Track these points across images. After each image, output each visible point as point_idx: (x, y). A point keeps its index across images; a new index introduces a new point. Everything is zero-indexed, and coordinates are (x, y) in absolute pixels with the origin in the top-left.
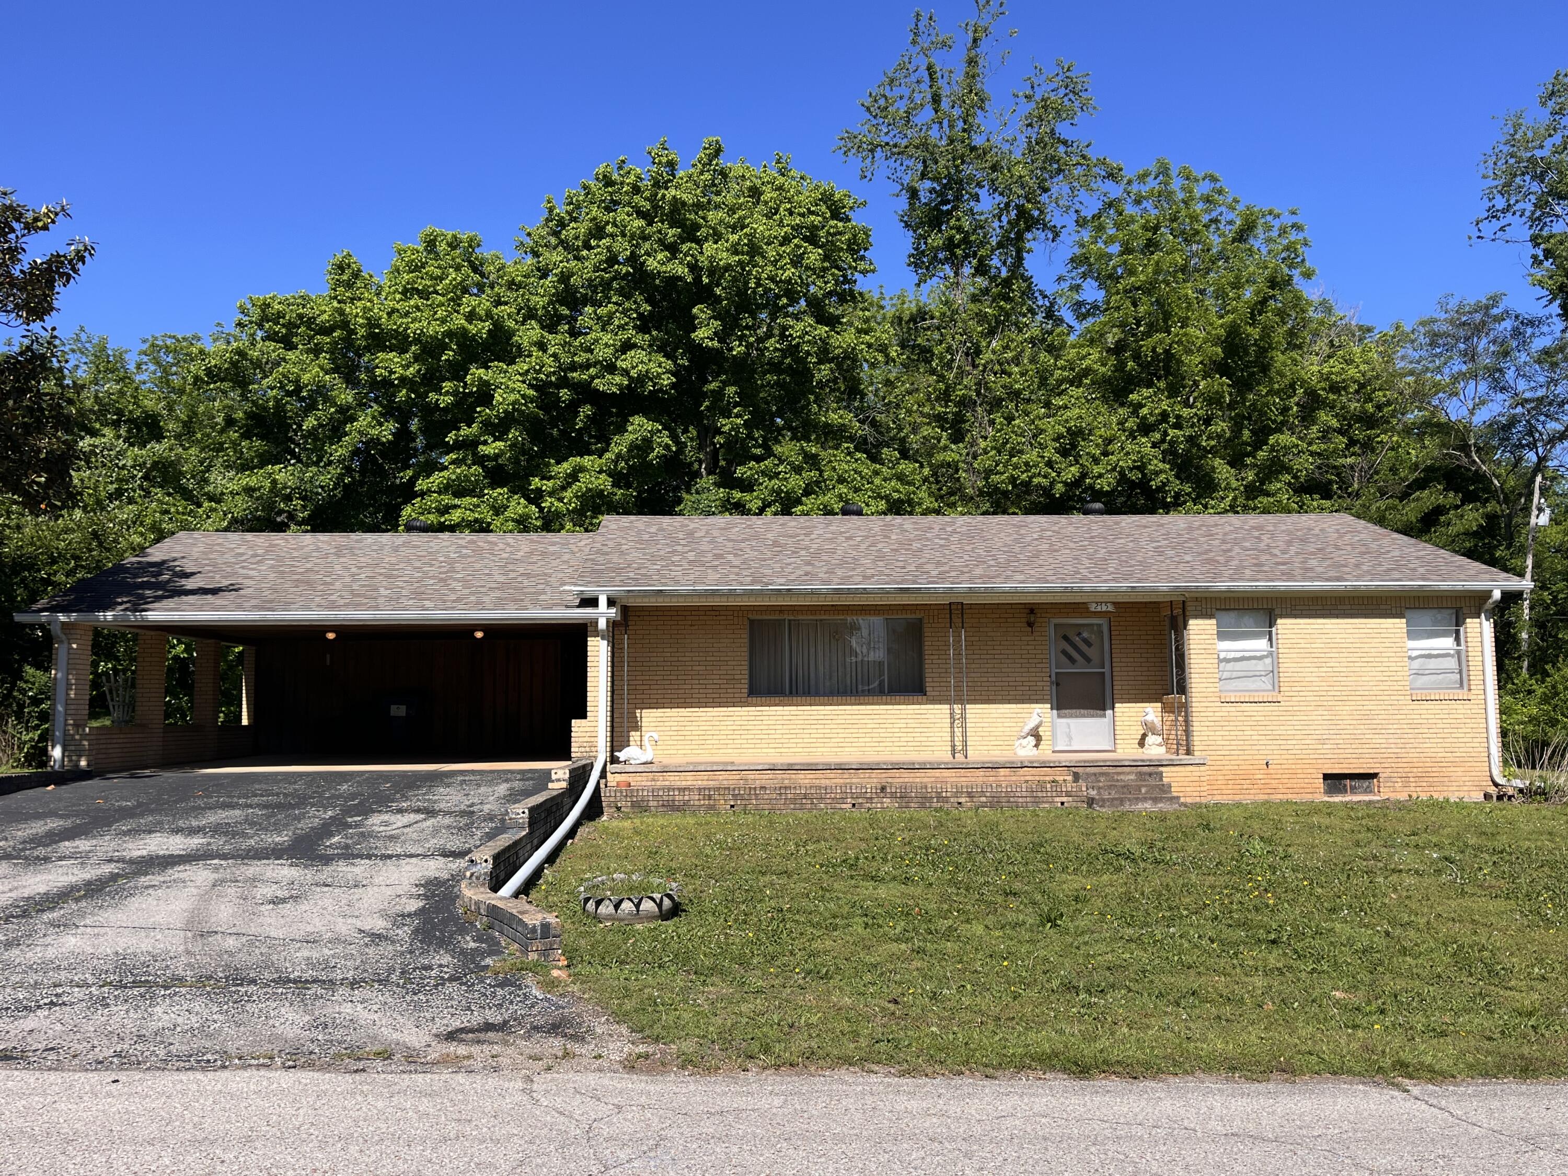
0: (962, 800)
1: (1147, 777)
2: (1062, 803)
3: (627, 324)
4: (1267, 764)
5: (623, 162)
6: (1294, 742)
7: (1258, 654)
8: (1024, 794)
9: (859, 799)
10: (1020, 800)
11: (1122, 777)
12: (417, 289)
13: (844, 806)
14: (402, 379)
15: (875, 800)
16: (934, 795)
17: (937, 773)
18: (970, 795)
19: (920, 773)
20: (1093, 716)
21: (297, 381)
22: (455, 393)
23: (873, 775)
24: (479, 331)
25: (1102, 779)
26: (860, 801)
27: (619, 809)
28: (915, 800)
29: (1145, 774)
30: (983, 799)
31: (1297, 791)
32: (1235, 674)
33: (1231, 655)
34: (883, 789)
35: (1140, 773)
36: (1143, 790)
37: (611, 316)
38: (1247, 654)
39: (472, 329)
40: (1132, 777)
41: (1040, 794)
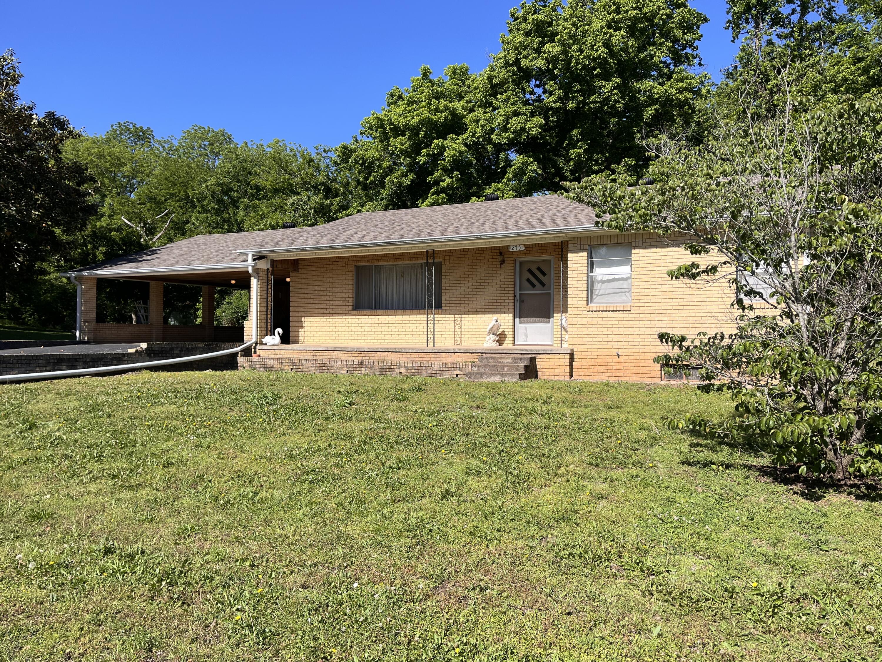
0: (402, 371)
1: (519, 361)
2: (457, 375)
3: (517, 101)
4: (619, 356)
5: (523, 4)
6: (639, 340)
7: (625, 276)
8: (436, 368)
9: (350, 369)
10: (433, 372)
11: (503, 360)
12: (414, 101)
13: (343, 372)
14: (402, 151)
15: (358, 369)
16: (387, 367)
17: (408, 355)
18: (406, 368)
19: (400, 355)
20: (541, 322)
21: (363, 159)
22: (428, 155)
23: (376, 355)
24: (439, 118)
25: (491, 361)
26: (351, 369)
27: (244, 368)
28: (378, 370)
29: (517, 358)
30: (413, 371)
31: (640, 375)
32: (608, 291)
33: (606, 278)
34: (362, 362)
35: (515, 359)
36: (506, 369)
37: (508, 98)
38: (617, 277)
39: (435, 118)
40: (510, 360)
41: (444, 369)
